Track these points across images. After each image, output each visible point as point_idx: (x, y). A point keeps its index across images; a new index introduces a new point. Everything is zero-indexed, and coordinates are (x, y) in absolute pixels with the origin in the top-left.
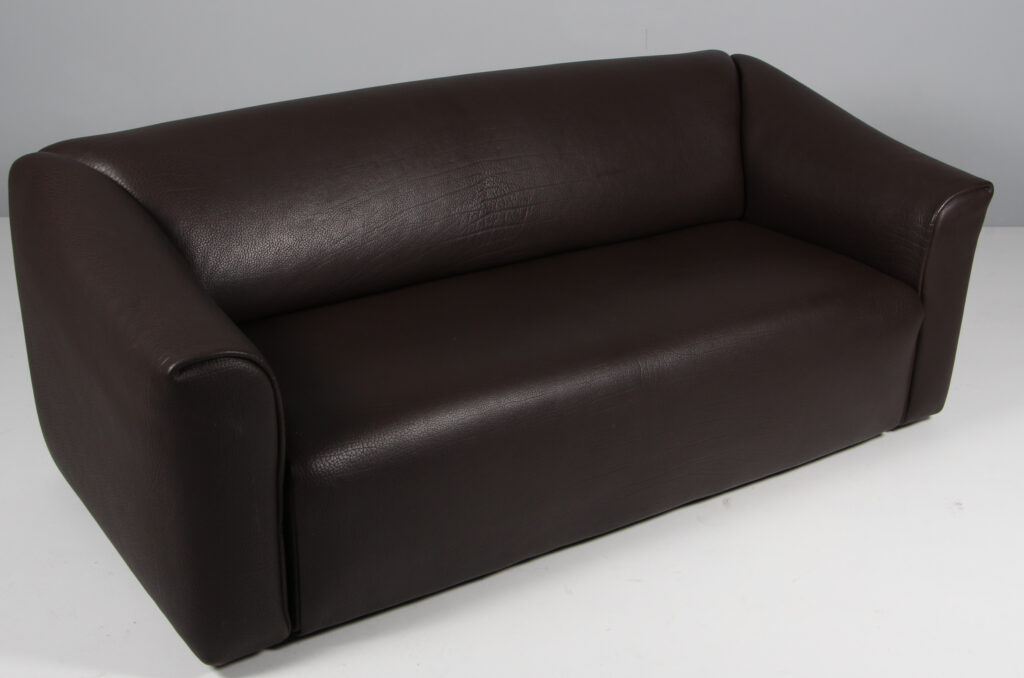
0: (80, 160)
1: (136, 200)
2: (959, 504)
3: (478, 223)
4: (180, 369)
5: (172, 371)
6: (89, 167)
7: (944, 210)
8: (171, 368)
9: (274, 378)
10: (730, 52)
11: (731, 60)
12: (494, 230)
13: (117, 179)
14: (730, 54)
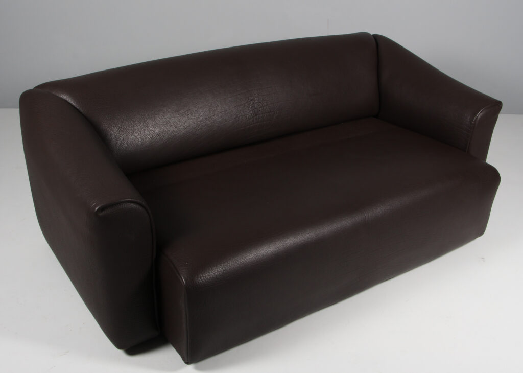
0: (54, 93)
1: (81, 113)
2: (483, 258)
3: (251, 120)
4: (102, 209)
5: (97, 210)
6: (57, 97)
7: (479, 115)
8: (97, 209)
9: (150, 212)
10: (372, 33)
11: (373, 37)
12: (259, 124)
13: (72, 102)
14: (372, 34)
